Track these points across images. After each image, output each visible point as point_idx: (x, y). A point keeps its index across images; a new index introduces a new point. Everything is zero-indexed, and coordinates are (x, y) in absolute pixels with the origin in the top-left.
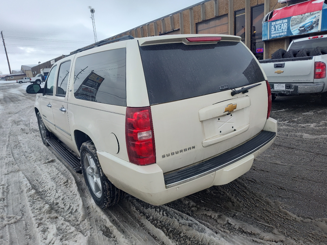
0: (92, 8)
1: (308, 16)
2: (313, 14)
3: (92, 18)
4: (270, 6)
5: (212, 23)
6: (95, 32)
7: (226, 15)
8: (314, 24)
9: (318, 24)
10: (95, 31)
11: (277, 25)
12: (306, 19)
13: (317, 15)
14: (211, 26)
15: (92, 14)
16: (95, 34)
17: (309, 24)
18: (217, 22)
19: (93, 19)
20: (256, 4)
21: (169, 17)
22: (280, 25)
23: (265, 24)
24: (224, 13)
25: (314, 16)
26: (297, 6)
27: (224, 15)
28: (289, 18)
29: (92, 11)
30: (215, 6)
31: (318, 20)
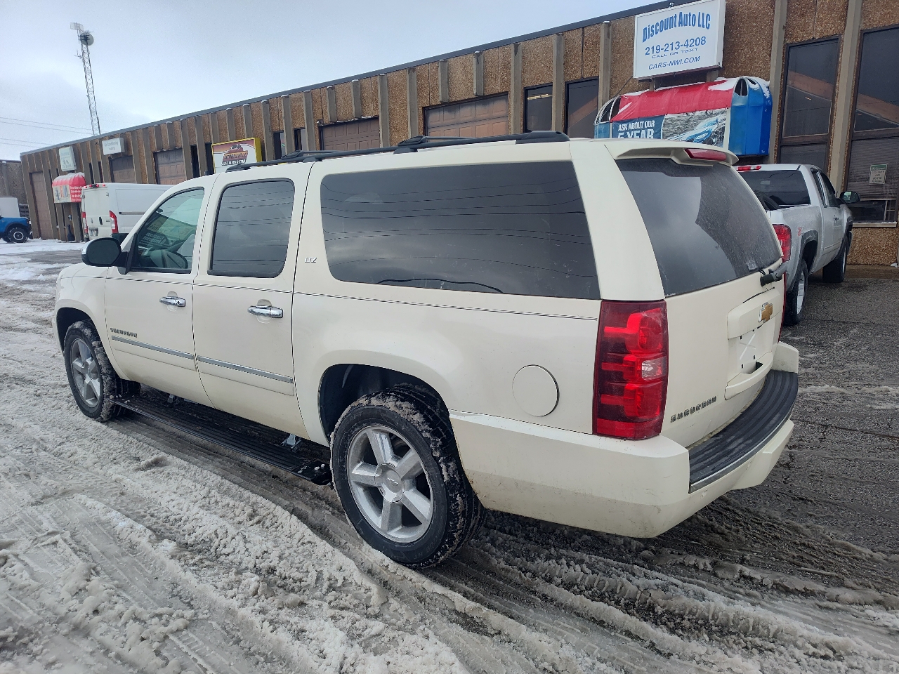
0: (85, 29)
1: (701, 118)
2: (711, 115)
3: (85, 59)
4: (613, 85)
5: (466, 113)
6: (92, 101)
7: (504, 95)
8: (715, 136)
9: (722, 139)
10: (91, 96)
11: (630, 131)
12: (696, 125)
13: (720, 117)
14: (462, 120)
15: (84, 46)
16: (93, 106)
17: (704, 135)
18: (480, 111)
19: (87, 60)
20: (578, 76)
21: (350, 85)
22: (639, 132)
23: (603, 127)
24: (498, 89)
25: (714, 119)
26: (675, 92)
27: (496, 94)
28: (658, 118)
29: (86, 39)
30: (474, 67)
31: (724, 128)
